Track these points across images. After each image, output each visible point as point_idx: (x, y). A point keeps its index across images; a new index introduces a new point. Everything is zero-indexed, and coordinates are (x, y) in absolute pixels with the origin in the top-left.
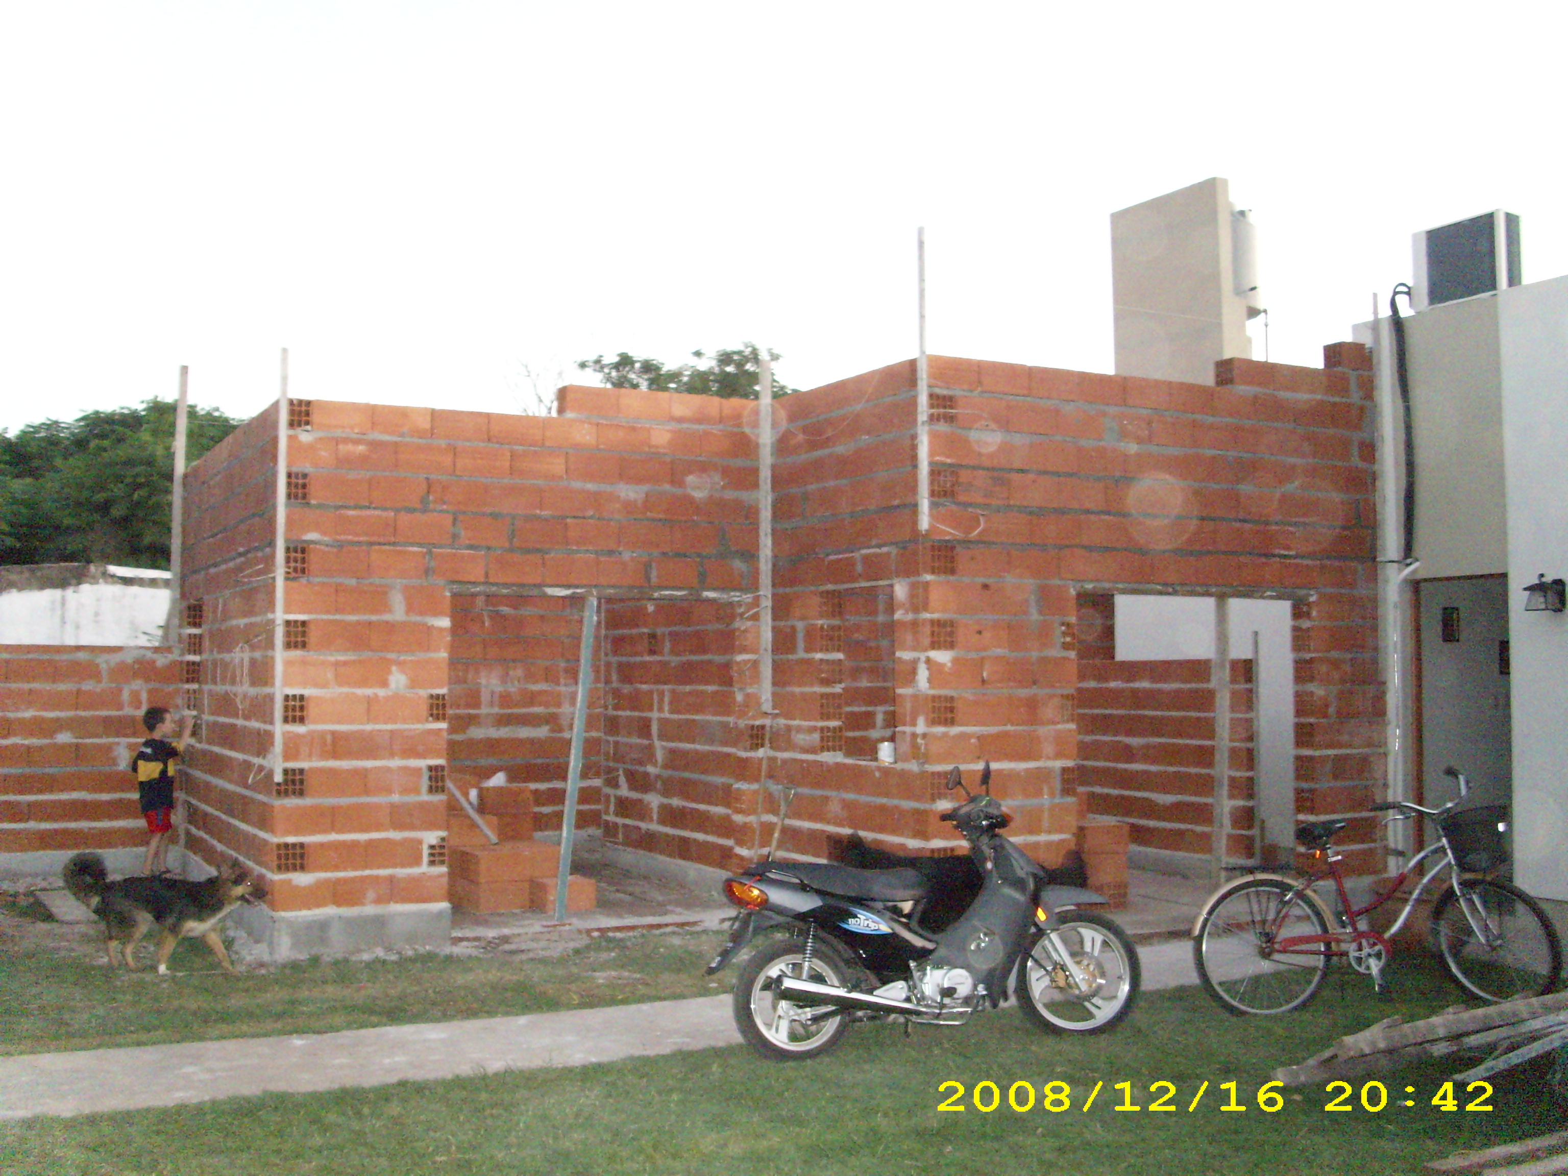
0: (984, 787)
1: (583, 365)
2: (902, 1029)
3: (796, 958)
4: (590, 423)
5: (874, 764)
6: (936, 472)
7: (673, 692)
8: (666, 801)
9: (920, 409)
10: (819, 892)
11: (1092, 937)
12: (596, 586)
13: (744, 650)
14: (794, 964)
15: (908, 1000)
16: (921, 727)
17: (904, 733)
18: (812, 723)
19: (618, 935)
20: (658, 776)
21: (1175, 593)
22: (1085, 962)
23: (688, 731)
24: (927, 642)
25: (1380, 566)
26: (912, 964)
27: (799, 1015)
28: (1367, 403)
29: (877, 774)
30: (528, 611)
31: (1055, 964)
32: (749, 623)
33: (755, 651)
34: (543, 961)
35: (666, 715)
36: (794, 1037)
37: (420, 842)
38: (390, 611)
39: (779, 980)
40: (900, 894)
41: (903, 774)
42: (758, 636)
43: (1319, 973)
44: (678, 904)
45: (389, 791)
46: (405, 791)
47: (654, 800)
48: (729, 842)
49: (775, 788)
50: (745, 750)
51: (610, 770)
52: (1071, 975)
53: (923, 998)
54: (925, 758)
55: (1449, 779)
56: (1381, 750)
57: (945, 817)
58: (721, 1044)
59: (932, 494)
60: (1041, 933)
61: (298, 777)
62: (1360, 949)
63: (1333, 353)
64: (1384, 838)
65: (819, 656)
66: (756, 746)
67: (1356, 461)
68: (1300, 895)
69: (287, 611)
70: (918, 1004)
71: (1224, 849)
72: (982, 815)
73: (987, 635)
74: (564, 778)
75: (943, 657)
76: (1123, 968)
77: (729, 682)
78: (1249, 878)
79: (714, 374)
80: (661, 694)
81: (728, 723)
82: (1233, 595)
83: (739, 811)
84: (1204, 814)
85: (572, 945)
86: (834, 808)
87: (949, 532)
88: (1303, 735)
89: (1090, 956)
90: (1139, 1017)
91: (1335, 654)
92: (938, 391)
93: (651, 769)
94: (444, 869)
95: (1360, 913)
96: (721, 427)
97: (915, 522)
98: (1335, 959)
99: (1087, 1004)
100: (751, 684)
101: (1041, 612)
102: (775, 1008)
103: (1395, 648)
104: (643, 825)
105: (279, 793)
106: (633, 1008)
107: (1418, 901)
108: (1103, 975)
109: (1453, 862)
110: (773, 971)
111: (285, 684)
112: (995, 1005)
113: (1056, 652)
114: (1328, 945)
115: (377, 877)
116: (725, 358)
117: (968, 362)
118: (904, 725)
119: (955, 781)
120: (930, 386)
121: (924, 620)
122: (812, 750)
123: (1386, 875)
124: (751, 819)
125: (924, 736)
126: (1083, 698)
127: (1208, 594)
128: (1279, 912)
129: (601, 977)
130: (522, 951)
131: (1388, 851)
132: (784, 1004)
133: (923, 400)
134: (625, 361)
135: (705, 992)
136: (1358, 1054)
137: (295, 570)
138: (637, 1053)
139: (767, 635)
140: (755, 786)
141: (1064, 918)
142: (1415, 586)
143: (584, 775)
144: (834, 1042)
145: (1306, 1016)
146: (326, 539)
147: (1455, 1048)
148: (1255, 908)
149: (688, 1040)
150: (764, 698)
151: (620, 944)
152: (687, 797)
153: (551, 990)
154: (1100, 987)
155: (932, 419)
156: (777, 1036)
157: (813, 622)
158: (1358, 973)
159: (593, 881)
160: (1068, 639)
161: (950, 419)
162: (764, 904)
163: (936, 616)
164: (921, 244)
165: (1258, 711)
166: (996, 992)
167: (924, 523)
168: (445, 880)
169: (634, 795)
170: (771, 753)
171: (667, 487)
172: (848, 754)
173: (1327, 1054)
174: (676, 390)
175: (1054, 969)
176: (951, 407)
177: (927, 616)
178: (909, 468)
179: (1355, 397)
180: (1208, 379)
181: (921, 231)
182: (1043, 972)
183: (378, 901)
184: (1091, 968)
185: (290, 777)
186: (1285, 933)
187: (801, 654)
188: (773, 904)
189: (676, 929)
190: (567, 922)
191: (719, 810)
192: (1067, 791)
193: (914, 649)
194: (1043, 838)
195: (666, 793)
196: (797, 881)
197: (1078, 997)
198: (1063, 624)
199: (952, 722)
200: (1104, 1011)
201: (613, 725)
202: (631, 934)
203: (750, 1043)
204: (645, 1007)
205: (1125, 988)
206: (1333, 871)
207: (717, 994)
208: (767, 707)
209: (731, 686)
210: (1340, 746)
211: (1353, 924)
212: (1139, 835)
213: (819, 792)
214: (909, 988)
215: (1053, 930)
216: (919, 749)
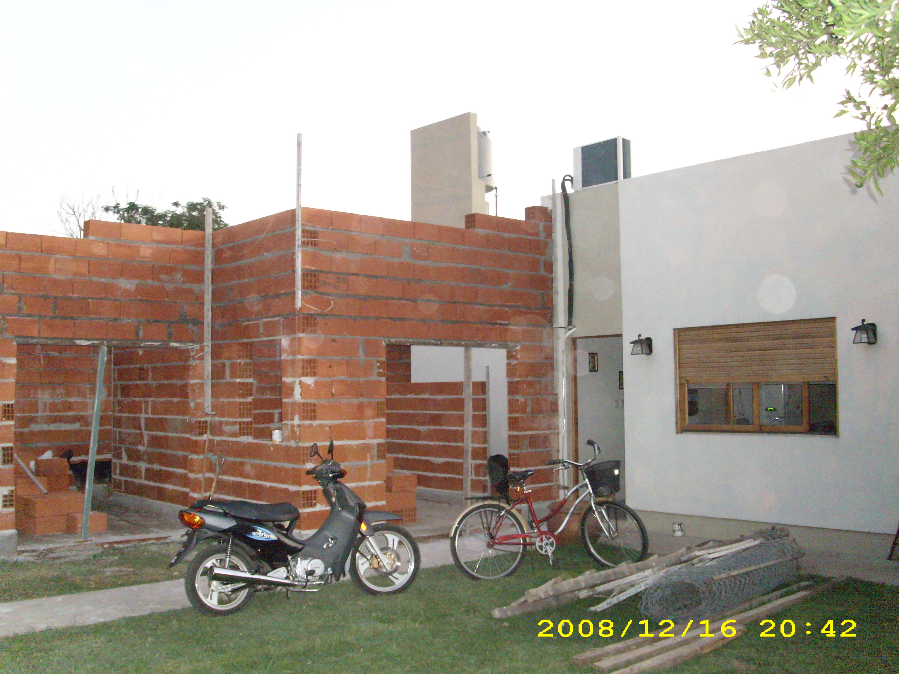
0: (330, 454)
1: (107, 209)
2: (285, 595)
3: (222, 556)
4: (103, 243)
5: (271, 442)
6: (305, 275)
7: (153, 402)
8: (150, 466)
9: (297, 238)
10: (235, 517)
11: (393, 539)
12: (106, 340)
13: (194, 377)
14: (221, 560)
15: (287, 578)
16: (296, 421)
17: (287, 424)
18: (235, 420)
19: (121, 546)
20: (146, 452)
21: (442, 344)
22: (389, 553)
23: (161, 424)
24: (300, 372)
25: (555, 330)
26: (289, 557)
27: (223, 589)
28: (549, 240)
29: (272, 449)
30: (68, 354)
31: (372, 555)
32: (198, 362)
33: (201, 378)
34: (72, 563)
35: (150, 415)
36: (221, 602)
39: (211, 569)
40: (282, 517)
41: (287, 448)
42: (203, 368)
43: (520, 555)
44: (156, 526)
47: (143, 466)
48: (187, 490)
49: (214, 458)
50: (196, 435)
51: (116, 448)
52: (381, 560)
53: (296, 576)
54: (300, 439)
55: (590, 447)
56: (556, 431)
57: (309, 472)
58: (179, 607)
59: (303, 287)
60: (364, 537)
62: (542, 541)
63: (530, 212)
64: (557, 480)
65: (238, 380)
66: (201, 434)
67: (542, 272)
68: (509, 512)
70: (294, 580)
71: (469, 488)
72: (329, 471)
73: (335, 368)
74: (87, 453)
75: (309, 381)
76: (411, 556)
77: (186, 395)
78: (480, 504)
79: (185, 216)
80: (146, 402)
81: (185, 420)
82: (474, 346)
83: (192, 471)
84: (458, 468)
85: (92, 553)
86: (248, 468)
87: (313, 309)
88: (513, 423)
89: (393, 550)
90: (419, 582)
91: (530, 379)
92: (308, 228)
93: (141, 448)
94: (12, 510)
95: (541, 521)
96: (181, 246)
97: (294, 304)
98: (528, 547)
99: (390, 577)
100: (199, 397)
101: (366, 355)
102: (210, 586)
103: (563, 374)
104: (137, 481)
106: (127, 588)
107: (572, 514)
108: (399, 560)
109: (591, 492)
110: (208, 564)
112: (338, 579)
113: (374, 378)
114: (524, 540)
116: (192, 207)
117: (325, 212)
118: (287, 420)
119: (315, 451)
120: (303, 225)
121: (299, 360)
122: (235, 435)
123: (557, 500)
124: (200, 476)
125: (299, 426)
126: (391, 404)
127: (459, 345)
128: (497, 523)
129: (109, 571)
130: (61, 558)
131: (559, 487)
132: (215, 583)
133: (299, 233)
134: (133, 207)
135: (171, 578)
136: (538, 599)
138: (128, 614)
139: (208, 367)
140: (201, 457)
141: (376, 529)
142: (574, 341)
143: (99, 452)
144: (245, 603)
145: (513, 579)
147: (591, 593)
148: (484, 520)
149: (158, 606)
150: (206, 405)
151: (121, 552)
152: (162, 464)
153: (78, 580)
154: (397, 567)
155: (303, 243)
156: (212, 602)
157: (235, 361)
158: (541, 555)
159: (104, 514)
160: (381, 370)
161: (315, 244)
162: (202, 525)
163: (306, 357)
164: (299, 144)
165: (489, 411)
166: (339, 571)
167: (299, 304)
168: (13, 516)
169: (132, 463)
170: (211, 437)
171: (149, 281)
172: (255, 437)
173: (522, 599)
174: (163, 225)
175: (372, 557)
176: (315, 238)
177: (300, 357)
178: (290, 272)
179: (542, 237)
180: (461, 225)
181: (299, 136)
182: (365, 560)
184: (393, 556)
186: (501, 533)
187: (228, 379)
188: (208, 525)
189: (155, 541)
190: (89, 539)
191: (180, 471)
192: (381, 456)
193: (293, 376)
194: (367, 483)
195: (150, 461)
196: (222, 511)
197: (386, 573)
198: (378, 362)
199: (314, 418)
200: (400, 580)
201: (118, 422)
202: (128, 545)
203: (195, 607)
204: (134, 588)
205: (412, 567)
206: (526, 499)
207: (179, 578)
208: (208, 410)
209: (187, 398)
210: (531, 429)
211: (538, 528)
212: (422, 481)
213: (239, 460)
214: (288, 571)
215: (370, 536)
216: (296, 433)
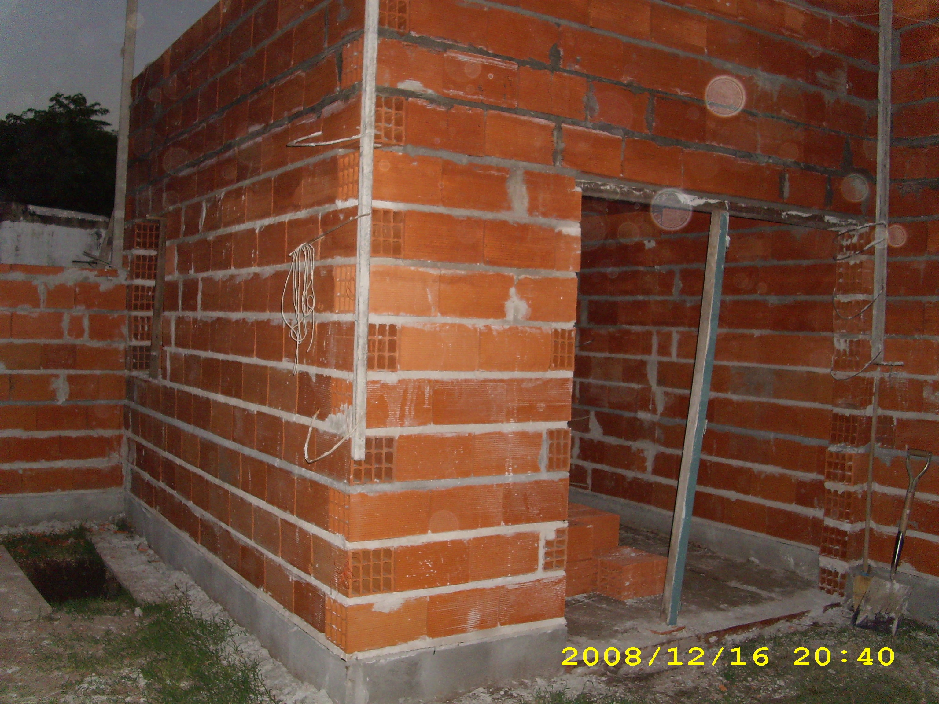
7: (684, 334)
12: (729, 197)
13: (856, 288)
19: (736, 637)
20: (657, 424)
32: (864, 258)
33: (869, 291)
37: (535, 537)
38: (509, 208)
42: (873, 271)
45: (500, 469)
46: (521, 468)
47: (648, 449)
61: (385, 450)
69: (376, 196)
80: (665, 335)
94: (561, 573)
96: (846, 18)
100: (864, 330)
104: (629, 473)
105: (358, 475)
111: (373, 308)
115: (482, 591)
137: (388, 134)
139: (880, 272)
140: (861, 450)
146: (430, 91)
150: (874, 346)
168: (561, 588)
170: (880, 412)
171: (800, 81)
183: (482, 625)
185: (373, 451)
202: (746, 635)
208: (880, 357)
